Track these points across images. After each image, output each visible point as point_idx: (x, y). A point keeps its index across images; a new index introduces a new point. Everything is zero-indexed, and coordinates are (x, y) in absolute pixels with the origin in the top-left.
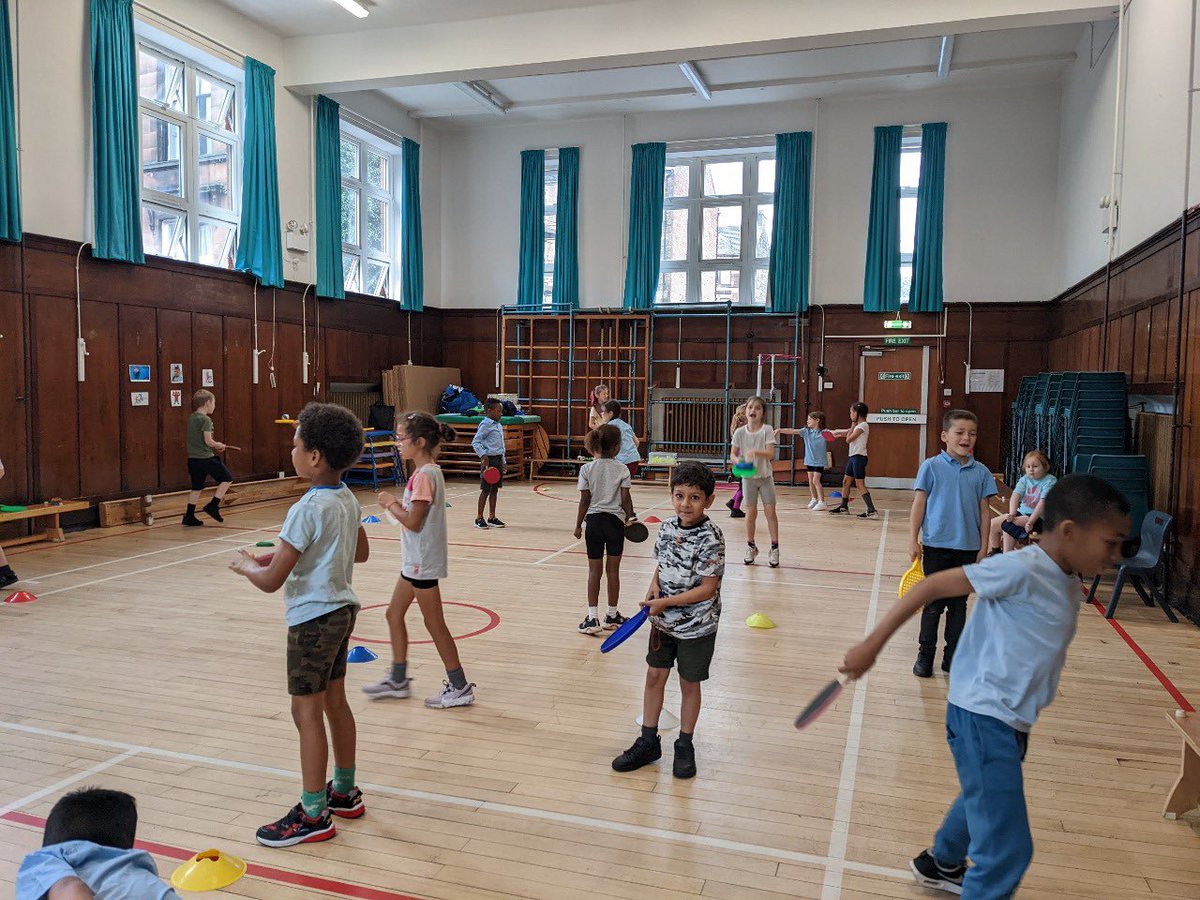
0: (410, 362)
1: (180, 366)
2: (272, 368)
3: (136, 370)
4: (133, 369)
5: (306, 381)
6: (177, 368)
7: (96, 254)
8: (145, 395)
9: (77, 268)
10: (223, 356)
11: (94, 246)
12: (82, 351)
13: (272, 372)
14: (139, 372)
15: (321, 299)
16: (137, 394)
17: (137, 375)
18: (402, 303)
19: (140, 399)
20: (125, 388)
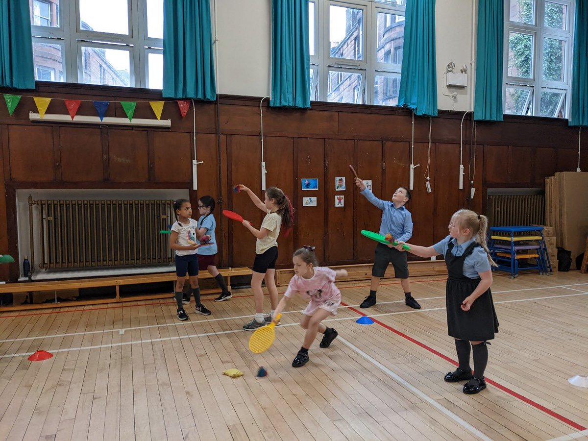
0: (579, 170)
1: (344, 179)
2: (428, 178)
3: (307, 182)
4: (304, 181)
5: (461, 187)
6: (341, 180)
7: (272, 104)
8: (314, 199)
9: (262, 115)
10: (382, 170)
11: (271, 99)
12: (264, 171)
13: (428, 180)
14: (309, 183)
15: (479, 123)
16: (308, 198)
17: (308, 186)
18: (570, 120)
19: (310, 202)
20: (298, 195)
